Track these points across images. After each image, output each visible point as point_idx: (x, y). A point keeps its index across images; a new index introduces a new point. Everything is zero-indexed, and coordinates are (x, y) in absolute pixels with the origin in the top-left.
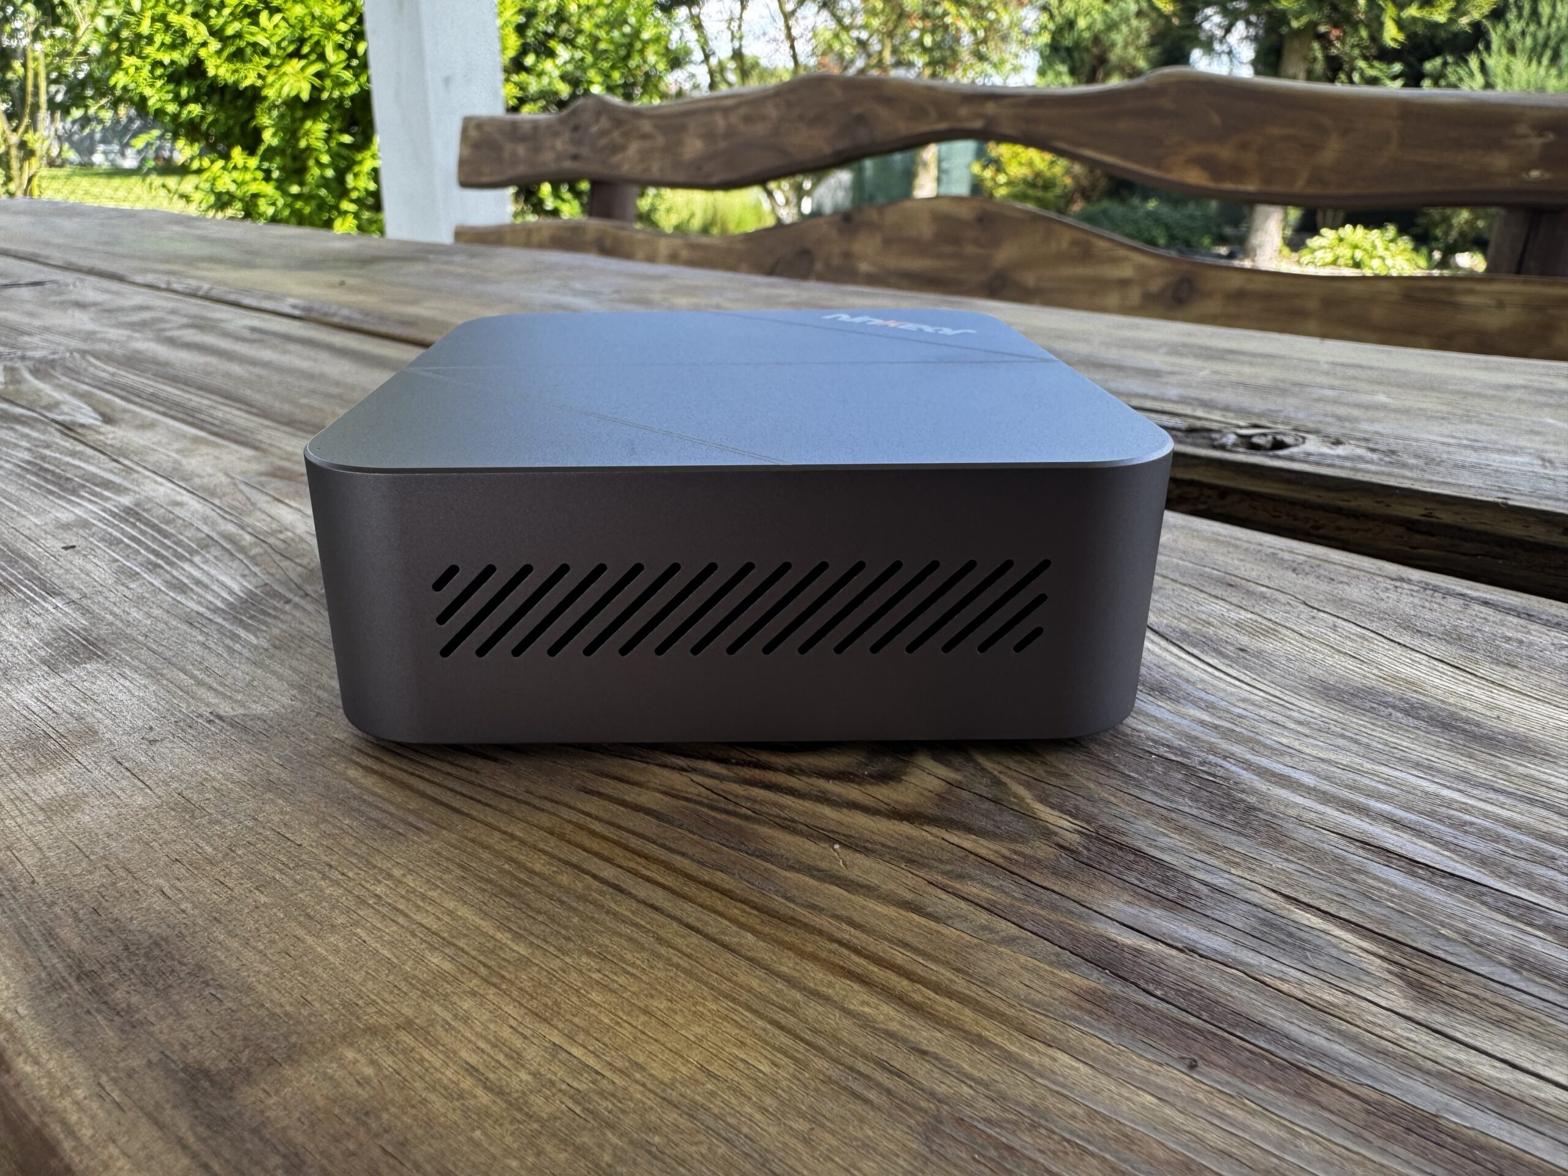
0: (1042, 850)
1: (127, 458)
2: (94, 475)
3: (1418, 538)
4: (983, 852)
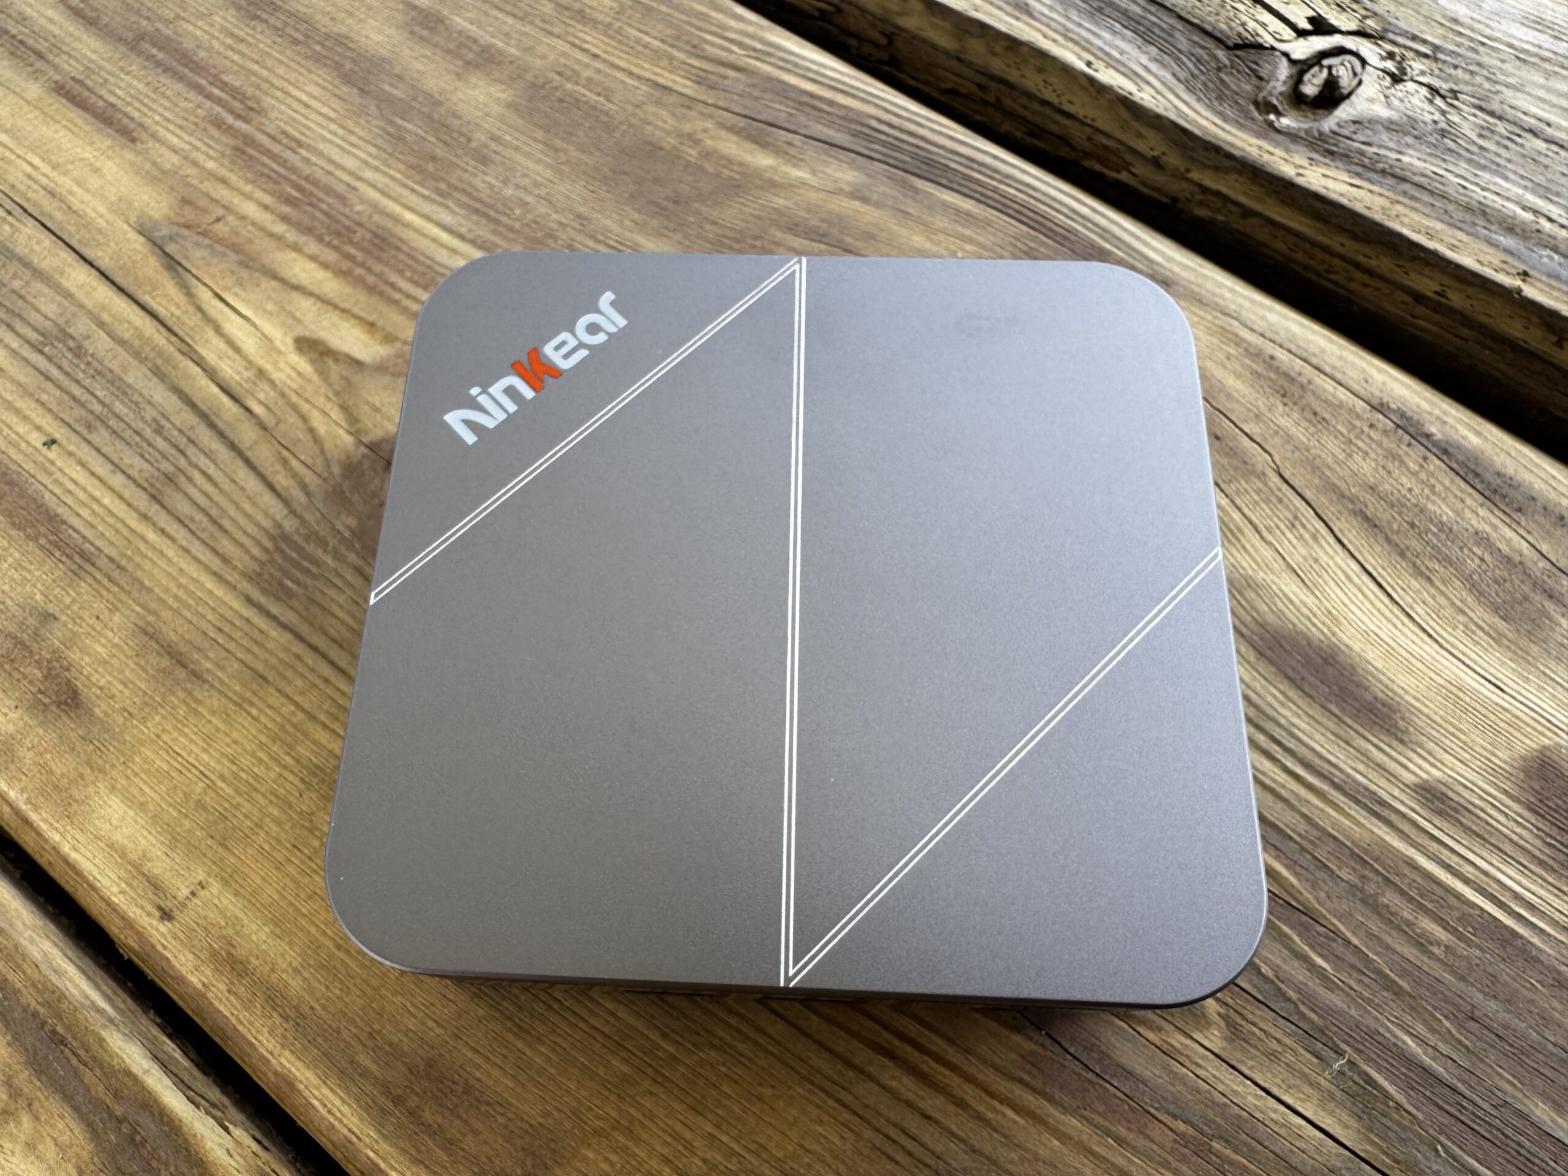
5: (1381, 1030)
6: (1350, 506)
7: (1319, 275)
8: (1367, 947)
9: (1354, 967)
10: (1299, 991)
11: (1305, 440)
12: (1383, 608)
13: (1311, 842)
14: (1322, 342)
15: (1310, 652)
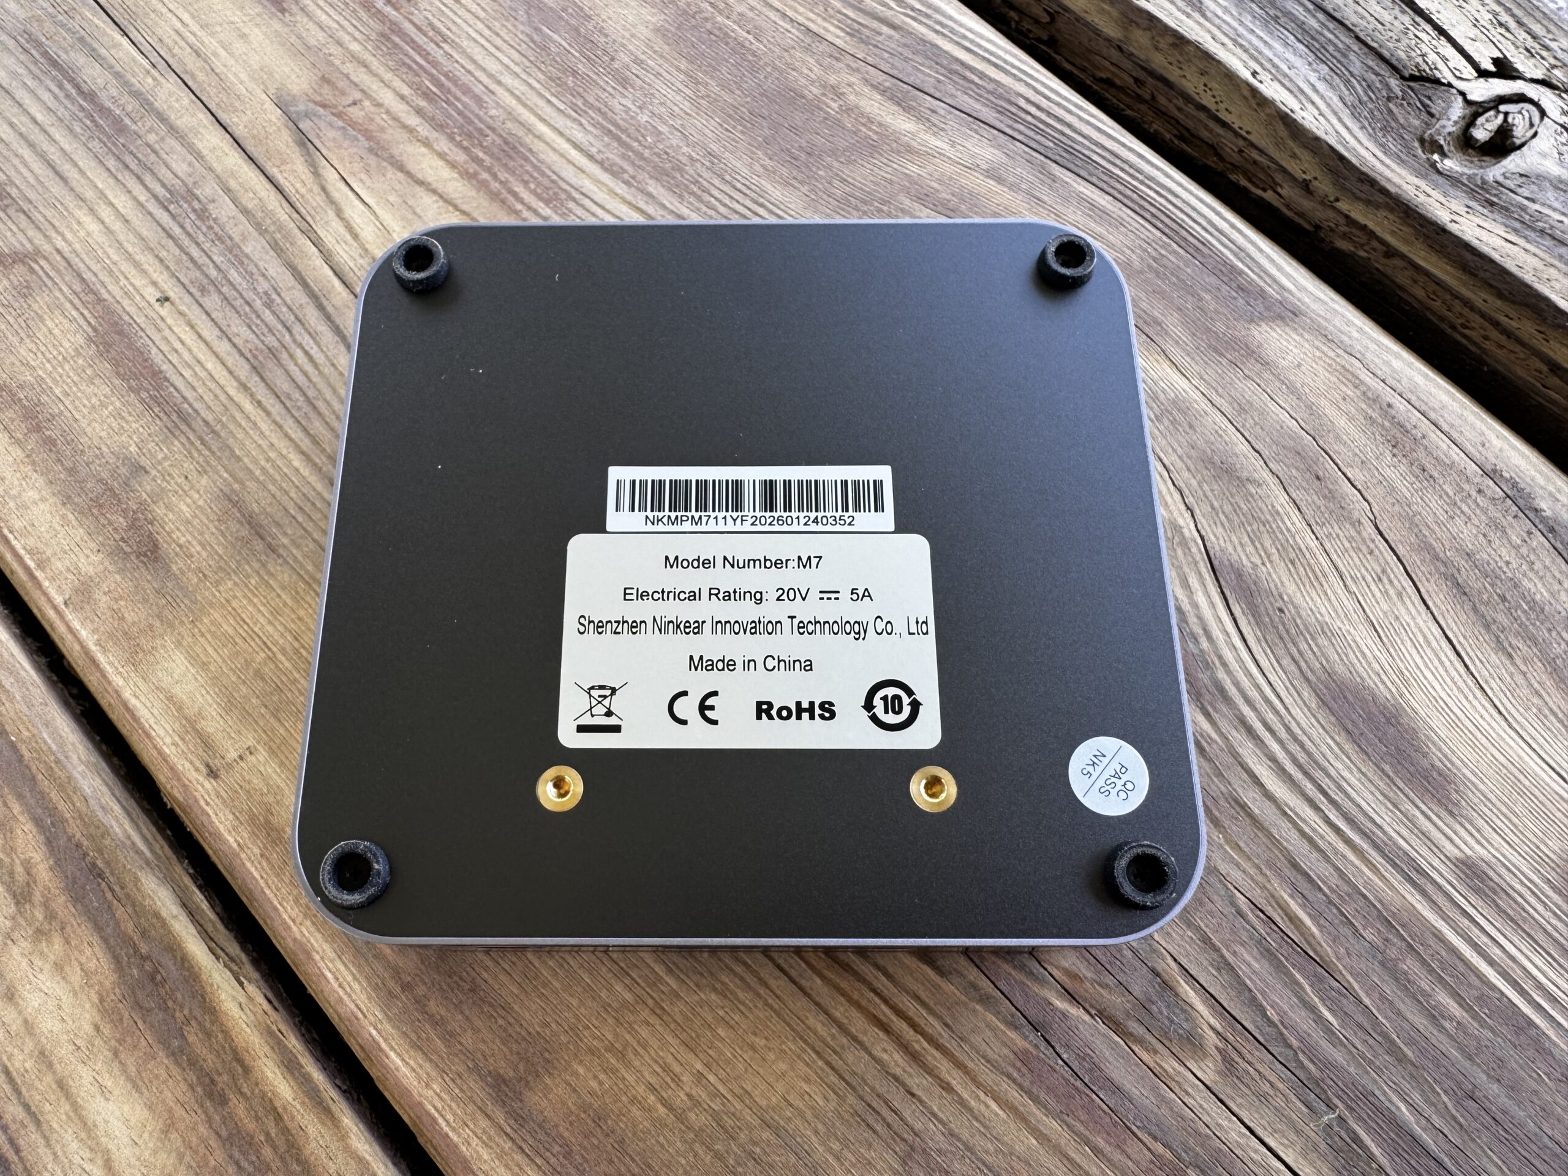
5: (1377, 1092)
6: (1443, 569)
7: (1454, 328)
8: (1378, 1010)
9: (1360, 1026)
10: (1301, 1040)
11: (1408, 495)
12: (1457, 677)
13: (1340, 897)
14: (1445, 398)
15: (1374, 709)
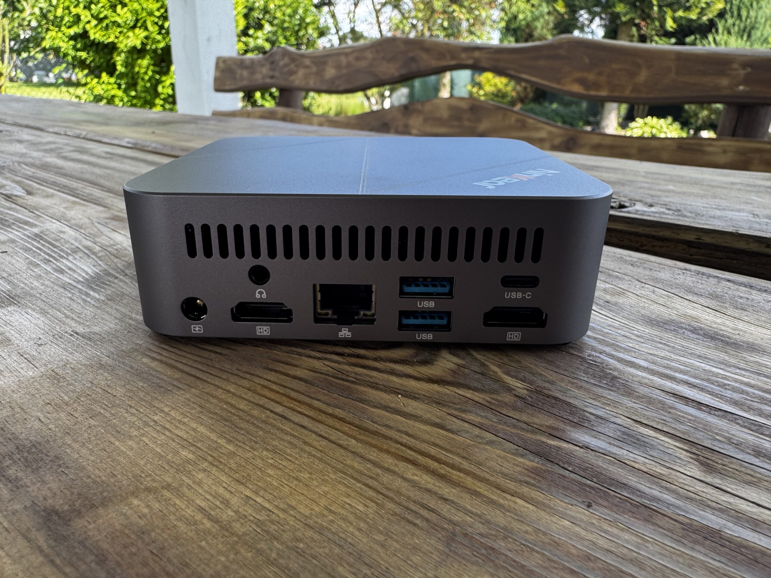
0: (507, 398)
1: (37, 210)
2: (21, 219)
3: (693, 251)
4: (476, 399)
